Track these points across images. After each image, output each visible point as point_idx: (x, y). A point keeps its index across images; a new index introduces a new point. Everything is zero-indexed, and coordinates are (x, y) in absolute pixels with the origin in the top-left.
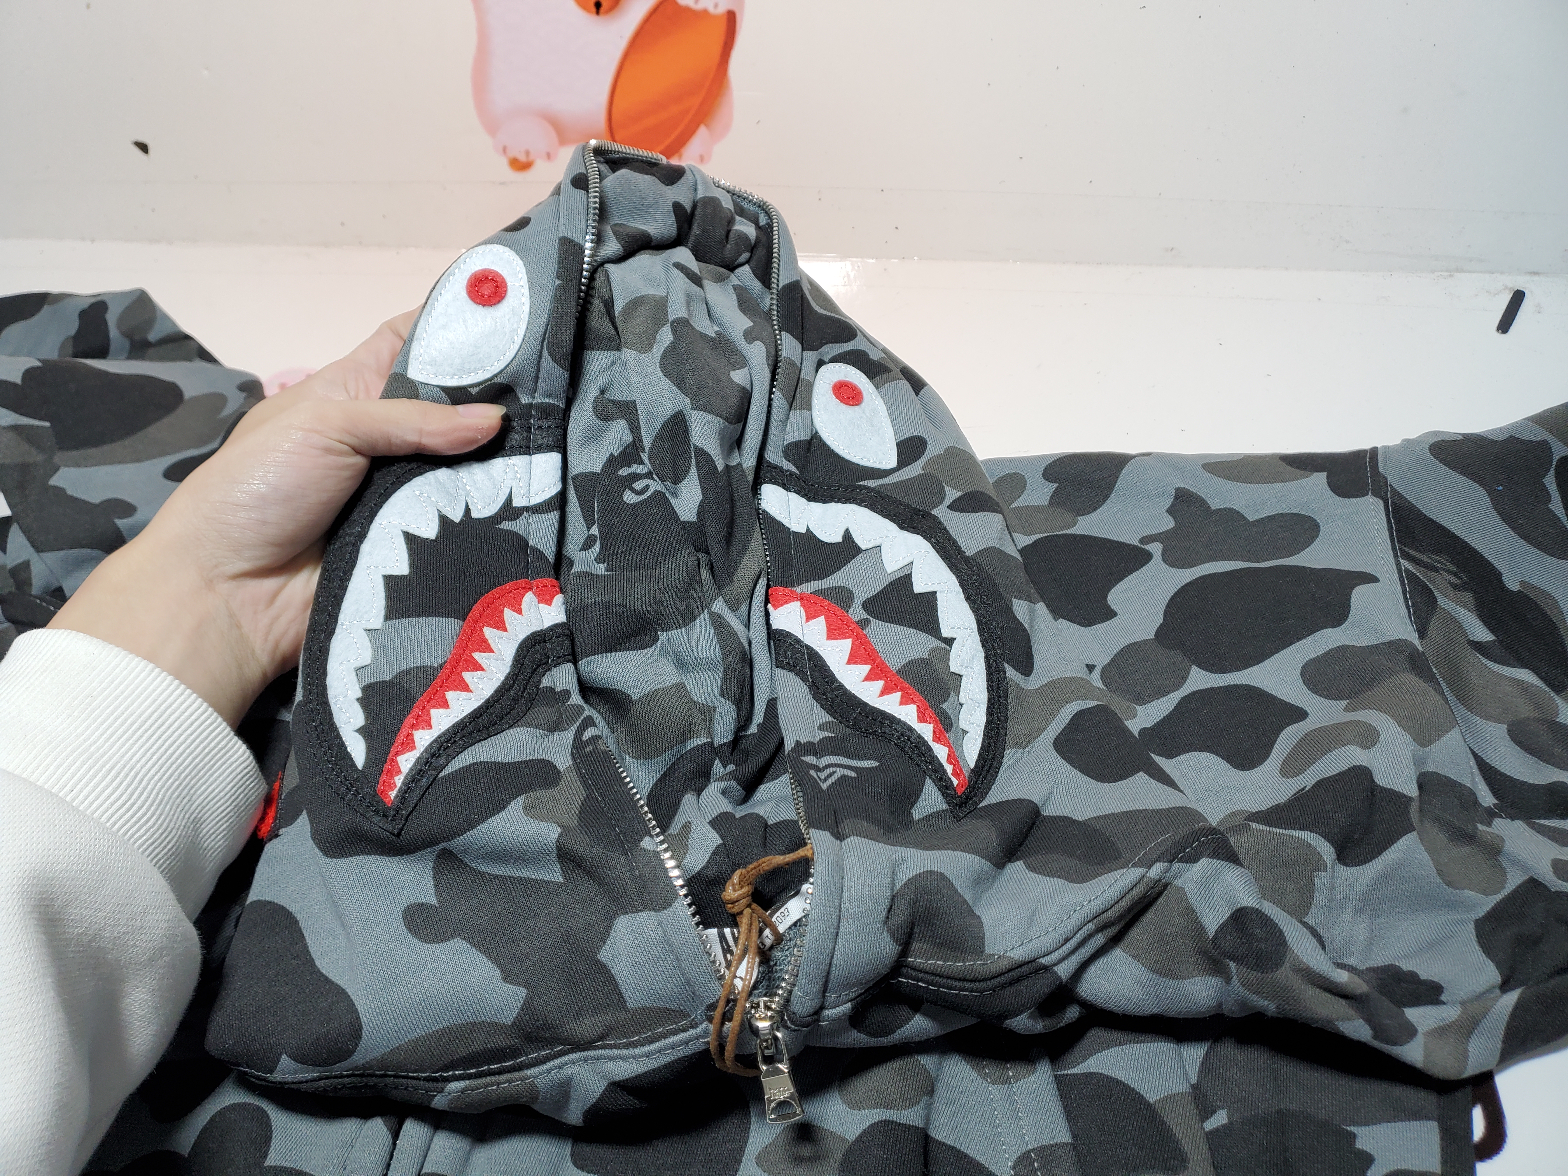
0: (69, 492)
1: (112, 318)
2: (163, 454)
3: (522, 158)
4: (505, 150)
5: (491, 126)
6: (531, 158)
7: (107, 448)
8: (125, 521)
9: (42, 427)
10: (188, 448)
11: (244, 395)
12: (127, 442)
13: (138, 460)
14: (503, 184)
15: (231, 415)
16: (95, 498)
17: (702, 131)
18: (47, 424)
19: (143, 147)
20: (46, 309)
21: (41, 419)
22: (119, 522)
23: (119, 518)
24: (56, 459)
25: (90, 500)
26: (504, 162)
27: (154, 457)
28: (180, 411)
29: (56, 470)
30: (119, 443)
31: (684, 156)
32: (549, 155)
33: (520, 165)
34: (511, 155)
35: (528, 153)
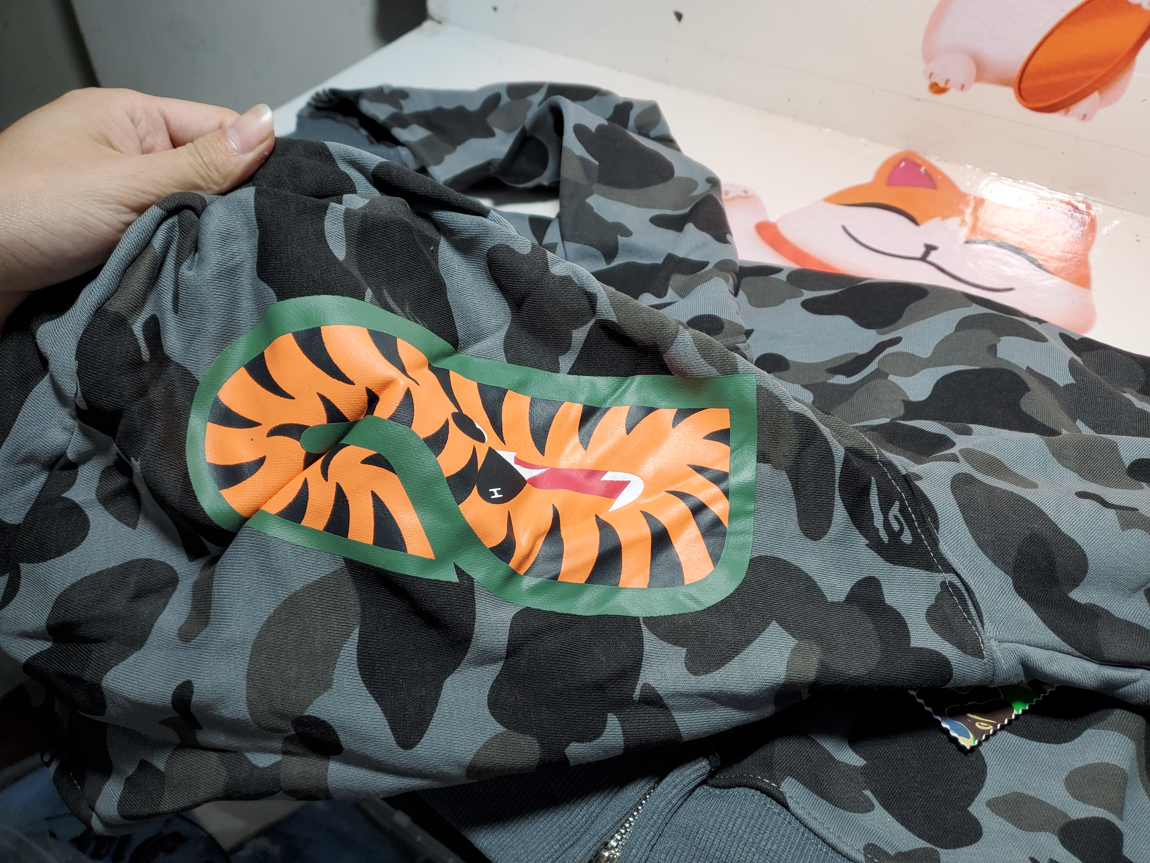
0: (595, 210)
1: (633, 114)
2: (653, 207)
3: (942, 84)
4: (931, 75)
5: (928, 56)
6: (948, 86)
7: (625, 191)
8: (624, 238)
9: (594, 163)
10: (667, 208)
11: (710, 185)
12: (636, 192)
13: (638, 206)
14: (918, 100)
15: (699, 196)
16: (610, 219)
17: (1095, 95)
18: (597, 163)
19: (679, 16)
20: (596, 98)
21: (595, 159)
22: (619, 237)
23: (621, 235)
24: (594, 188)
25: (606, 219)
26: (927, 83)
27: (648, 207)
28: (670, 183)
29: (592, 194)
30: (632, 190)
31: (1071, 112)
32: (963, 87)
33: (937, 89)
34: (934, 79)
35: (947, 81)
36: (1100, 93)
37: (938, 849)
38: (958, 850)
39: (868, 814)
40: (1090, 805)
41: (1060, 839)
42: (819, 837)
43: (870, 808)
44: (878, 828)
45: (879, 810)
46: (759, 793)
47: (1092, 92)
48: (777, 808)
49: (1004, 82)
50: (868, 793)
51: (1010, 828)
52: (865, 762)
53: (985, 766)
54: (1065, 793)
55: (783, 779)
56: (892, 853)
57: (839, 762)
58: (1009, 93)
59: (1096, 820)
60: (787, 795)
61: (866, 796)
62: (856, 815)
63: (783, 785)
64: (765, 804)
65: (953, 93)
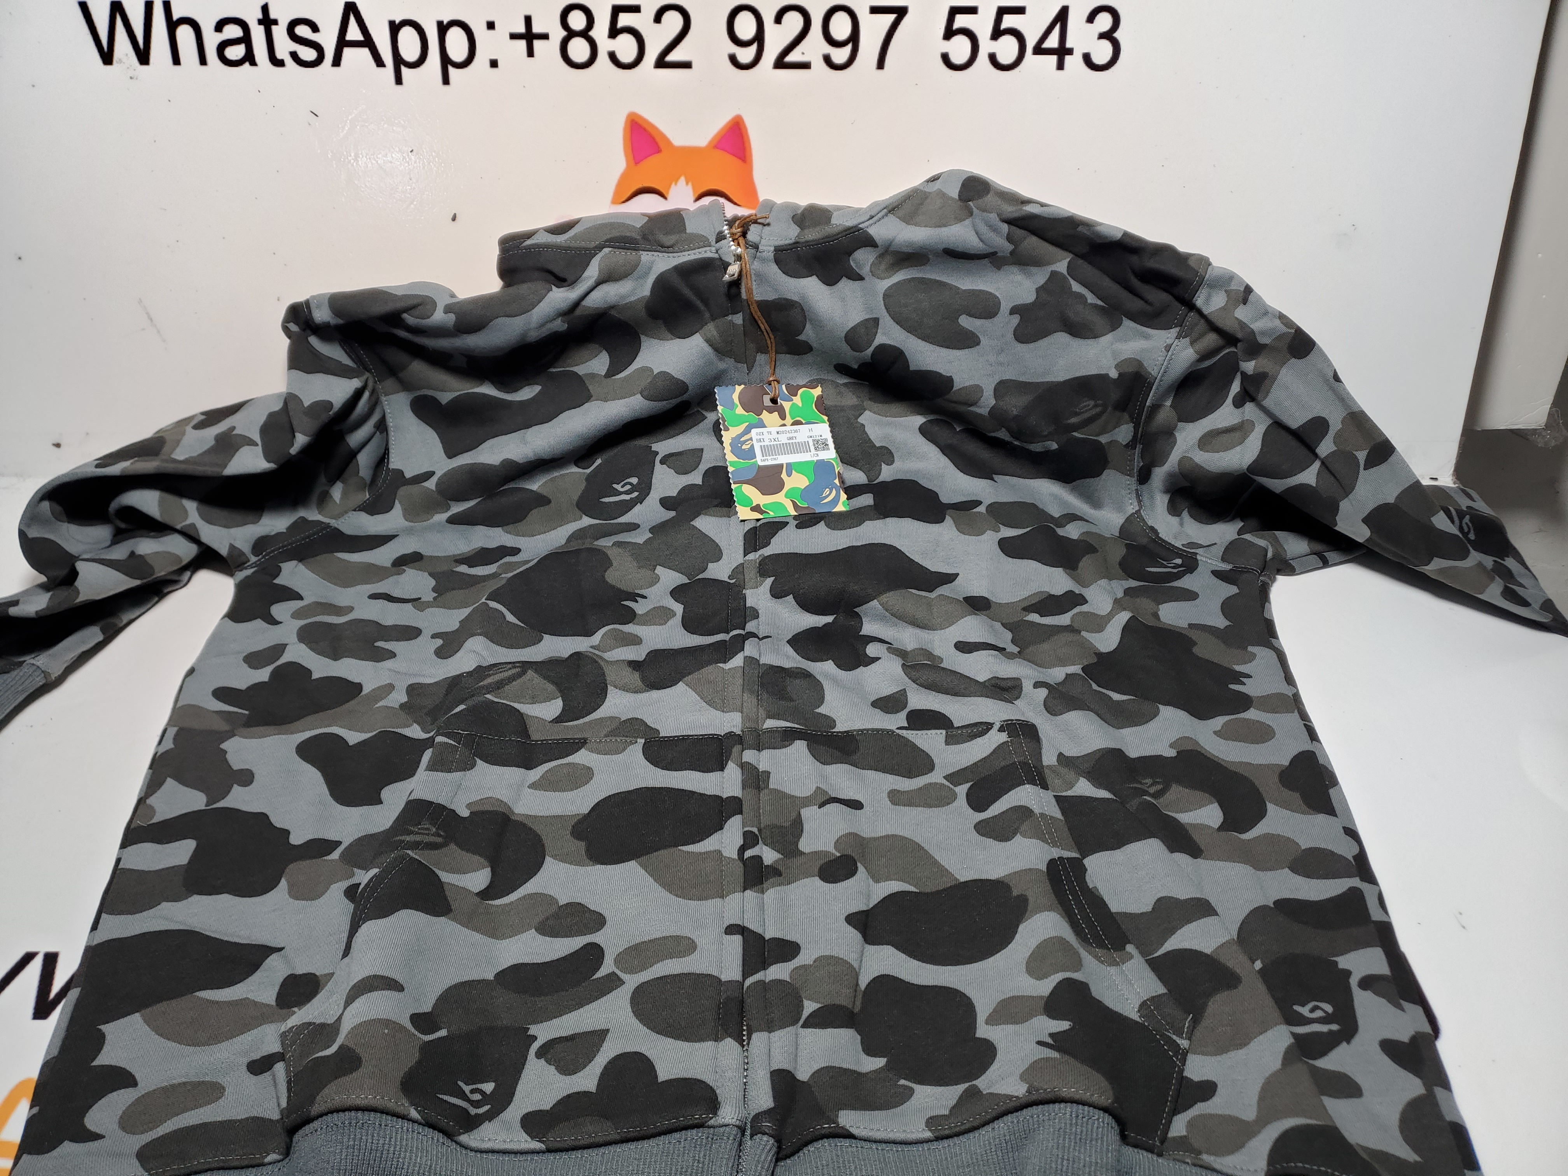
37: (974, 1082)
38: (987, 1072)
39: (912, 1098)
40: (1050, 976)
41: (1048, 1016)
42: (889, 1143)
43: (911, 1091)
44: (926, 1102)
45: (918, 1088)
46: (825, 1140)
48: (846, 1142)
50: (902, 1082)
51: (1011, 1028)
52: (885, 1059)
53: (969, 998)
54: (1032, 981)
55: (837, 1116)
56: (947, 1112)
57: (867, 1073)
59: (1060, 983)
60: (847, 1127)
61: (902, 1086)
62: (905, 1105)
63: (839, 1120)
64: (836, 1146)
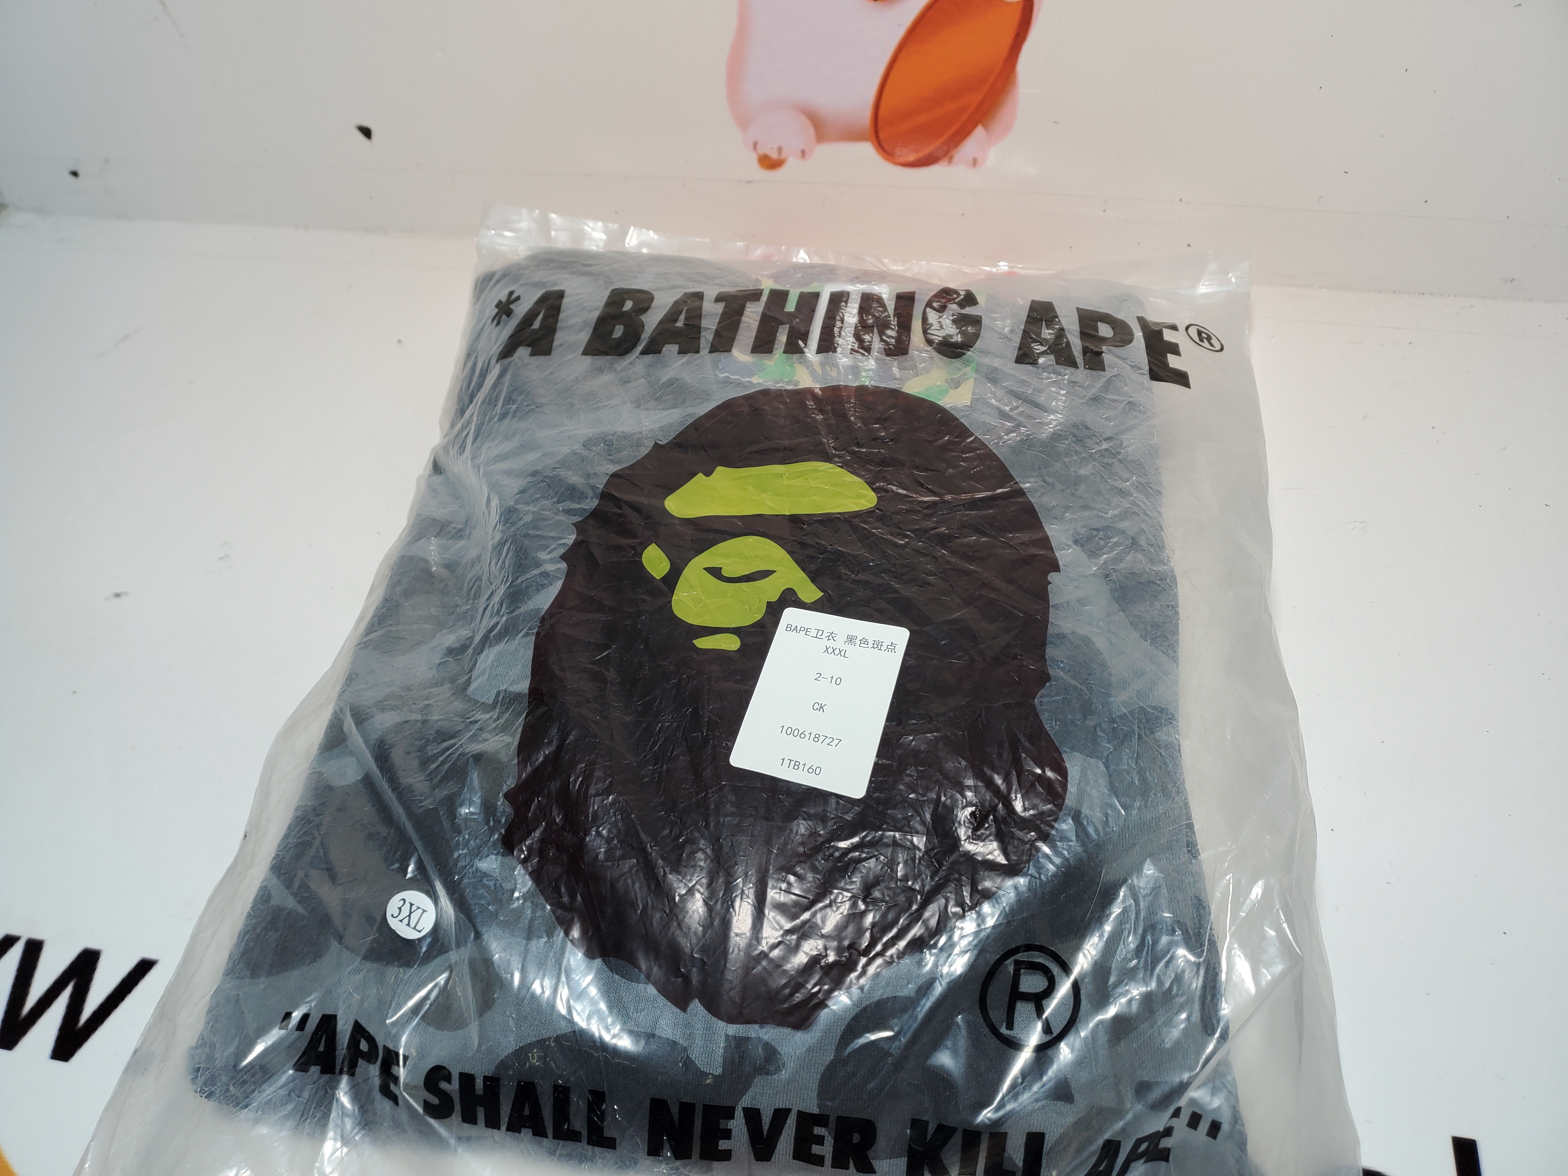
3: (774, 155)
4: (755, 145)
5: (743, 120)
6: (783, 156)
14: (748, 182)
17: (979, 131)
19: (366, 132)
26: (753, 158)
31: (955, 159)
32: (803, 153)
33: (770, 163)
34: (762, 150)
35: (780, 150)
36: (984, 126)
47: (974, 127)
49: (852, 135)
58: (867, 150)
65: (792, 164)
